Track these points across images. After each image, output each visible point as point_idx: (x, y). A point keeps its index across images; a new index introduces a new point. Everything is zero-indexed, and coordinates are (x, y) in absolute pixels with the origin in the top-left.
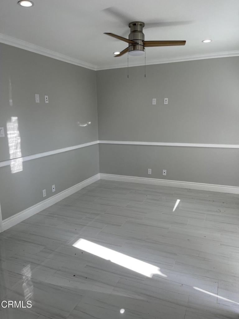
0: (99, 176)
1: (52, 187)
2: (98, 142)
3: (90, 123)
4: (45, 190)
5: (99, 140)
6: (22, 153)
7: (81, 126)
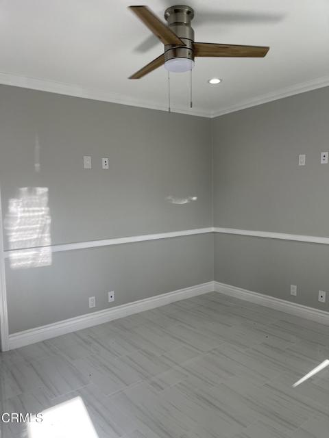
0: (211, 286)
1: (108, 295)
2: (213, 229)
3: (194, 198)
4: (94, 298)
5: (215, 226)
6: (52, 241)
7: (174, 202)
